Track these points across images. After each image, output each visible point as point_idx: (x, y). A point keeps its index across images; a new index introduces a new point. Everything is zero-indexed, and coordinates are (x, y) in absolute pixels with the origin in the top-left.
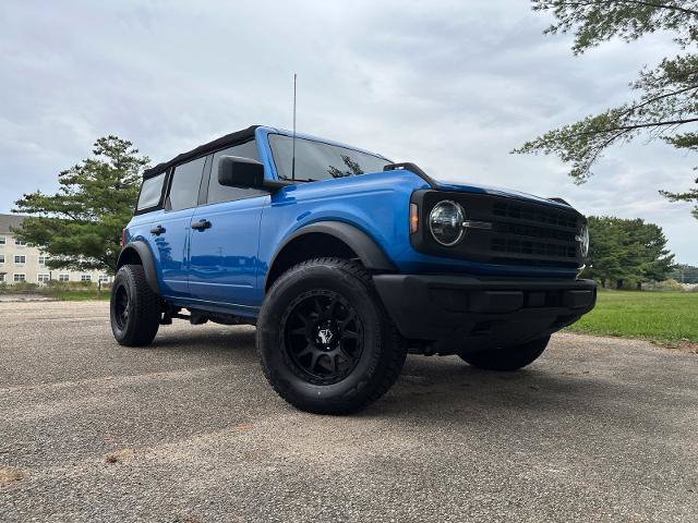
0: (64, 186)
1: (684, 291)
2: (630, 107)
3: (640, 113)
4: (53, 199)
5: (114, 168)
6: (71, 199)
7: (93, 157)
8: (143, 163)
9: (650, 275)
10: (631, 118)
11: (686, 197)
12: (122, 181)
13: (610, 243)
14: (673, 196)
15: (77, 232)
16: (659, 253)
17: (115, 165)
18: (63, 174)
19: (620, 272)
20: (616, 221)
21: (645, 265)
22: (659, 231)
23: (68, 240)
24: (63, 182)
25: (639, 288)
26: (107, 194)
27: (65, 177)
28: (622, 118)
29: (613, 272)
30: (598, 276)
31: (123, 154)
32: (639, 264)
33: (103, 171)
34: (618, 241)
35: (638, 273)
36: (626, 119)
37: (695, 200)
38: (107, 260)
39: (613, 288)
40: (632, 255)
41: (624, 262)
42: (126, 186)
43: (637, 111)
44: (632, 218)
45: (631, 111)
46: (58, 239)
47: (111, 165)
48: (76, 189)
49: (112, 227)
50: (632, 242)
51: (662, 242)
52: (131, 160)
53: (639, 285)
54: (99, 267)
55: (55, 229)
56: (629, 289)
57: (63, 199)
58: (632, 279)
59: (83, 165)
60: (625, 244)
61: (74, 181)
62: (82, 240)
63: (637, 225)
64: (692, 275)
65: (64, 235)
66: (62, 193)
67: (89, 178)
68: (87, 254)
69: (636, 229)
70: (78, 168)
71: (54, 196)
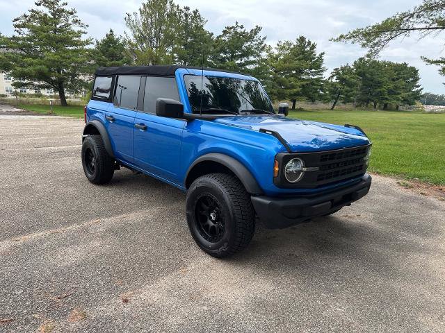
0: (17, 29)
1: (424, 112)
2: (412, 12)
3: (417, 17)
4: (12, 39)
5: (52, 17)
6: (23, 39)
7: (36, 8)
8: (71, 13)
9: (405, 101)
10: (411, 19)
11: (437, 62)
12: (58, 26)
13: (384, 79)
14: (429, 61)
15: (31, 64)
16: (413, 86)
17: (52, 14)
18: (16, 20)
19: (387, 99)
20: (390, 64)
21: (404, 94)
22: (416, 72)
23: (26, 70)
24: (16, 26)
25: (397, 109)
26: (48, 37)
27: (18, 22)
28: (405, 19)
29: (383, 99)
30: (373, 101)
31: (56, 6)
32: (399, 94)
33: (44, 19)
34: (389, 78)
35: (398, 100)
36: (407, 20)
37: (442, 65)
38: (53, 82)
39: (381, 109)
40: (396, 88)
41: (391, 92)
42: (61, 30)
43: (415, 16)
44: (400, 63)
45: (412, 16)
46: (19, 69)
47: (49, 15)
48: (26, 31)
49: (55, 61)
50: (397, 79)
51: (417, 79)
52: (63, 11)
53: (397, 107)
54: (48, 88)
55: (16, 61)
56: (391, 110)
57: (18, 39)
58: (394, 103)
59: (29, 14)
60: (393, 80)
61: (24, 26)
62: (35, 70)
63: (403, 67)
64: (432, 100)
65: (22, 66)
66: (17, 35)
67: (34, 24)
68: (39, 79)
69: (402, 70)
70: (26, 16)
71: (11, 37)
